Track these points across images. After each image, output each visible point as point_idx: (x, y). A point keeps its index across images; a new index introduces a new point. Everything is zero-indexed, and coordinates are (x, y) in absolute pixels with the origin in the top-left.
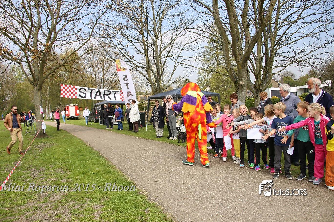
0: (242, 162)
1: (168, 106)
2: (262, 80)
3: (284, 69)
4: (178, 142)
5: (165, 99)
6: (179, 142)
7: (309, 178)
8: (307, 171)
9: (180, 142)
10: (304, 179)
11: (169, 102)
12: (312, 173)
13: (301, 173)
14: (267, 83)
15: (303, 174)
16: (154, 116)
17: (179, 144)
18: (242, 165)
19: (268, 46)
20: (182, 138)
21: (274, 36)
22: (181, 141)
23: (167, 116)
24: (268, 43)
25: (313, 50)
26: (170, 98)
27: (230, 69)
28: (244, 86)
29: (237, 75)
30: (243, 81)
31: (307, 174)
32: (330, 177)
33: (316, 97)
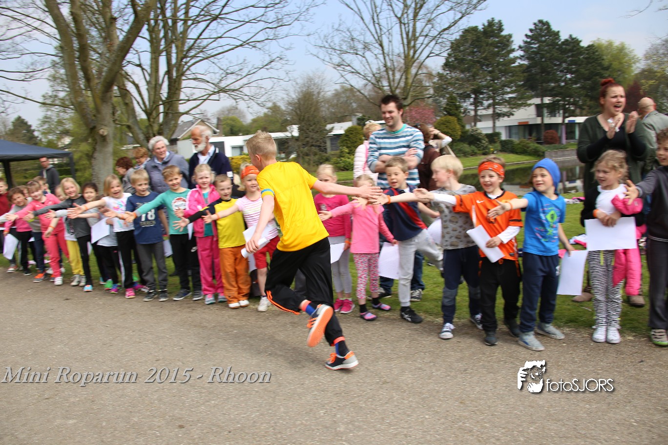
0: (88, 283)
2: (161, 125)
3: (202, 103)
14: (170, 130)
15: (185, 290)
18: (89, 288)
19: (171, 59)
21: (181, 39)
24: (173, 52)
25: (252, 72)
27: (80, 104)
28: (108, 138)
29: (94, 116)
30: (106, 128)
31: (192, 289)
32: (228, 289)
33: (203, 160)
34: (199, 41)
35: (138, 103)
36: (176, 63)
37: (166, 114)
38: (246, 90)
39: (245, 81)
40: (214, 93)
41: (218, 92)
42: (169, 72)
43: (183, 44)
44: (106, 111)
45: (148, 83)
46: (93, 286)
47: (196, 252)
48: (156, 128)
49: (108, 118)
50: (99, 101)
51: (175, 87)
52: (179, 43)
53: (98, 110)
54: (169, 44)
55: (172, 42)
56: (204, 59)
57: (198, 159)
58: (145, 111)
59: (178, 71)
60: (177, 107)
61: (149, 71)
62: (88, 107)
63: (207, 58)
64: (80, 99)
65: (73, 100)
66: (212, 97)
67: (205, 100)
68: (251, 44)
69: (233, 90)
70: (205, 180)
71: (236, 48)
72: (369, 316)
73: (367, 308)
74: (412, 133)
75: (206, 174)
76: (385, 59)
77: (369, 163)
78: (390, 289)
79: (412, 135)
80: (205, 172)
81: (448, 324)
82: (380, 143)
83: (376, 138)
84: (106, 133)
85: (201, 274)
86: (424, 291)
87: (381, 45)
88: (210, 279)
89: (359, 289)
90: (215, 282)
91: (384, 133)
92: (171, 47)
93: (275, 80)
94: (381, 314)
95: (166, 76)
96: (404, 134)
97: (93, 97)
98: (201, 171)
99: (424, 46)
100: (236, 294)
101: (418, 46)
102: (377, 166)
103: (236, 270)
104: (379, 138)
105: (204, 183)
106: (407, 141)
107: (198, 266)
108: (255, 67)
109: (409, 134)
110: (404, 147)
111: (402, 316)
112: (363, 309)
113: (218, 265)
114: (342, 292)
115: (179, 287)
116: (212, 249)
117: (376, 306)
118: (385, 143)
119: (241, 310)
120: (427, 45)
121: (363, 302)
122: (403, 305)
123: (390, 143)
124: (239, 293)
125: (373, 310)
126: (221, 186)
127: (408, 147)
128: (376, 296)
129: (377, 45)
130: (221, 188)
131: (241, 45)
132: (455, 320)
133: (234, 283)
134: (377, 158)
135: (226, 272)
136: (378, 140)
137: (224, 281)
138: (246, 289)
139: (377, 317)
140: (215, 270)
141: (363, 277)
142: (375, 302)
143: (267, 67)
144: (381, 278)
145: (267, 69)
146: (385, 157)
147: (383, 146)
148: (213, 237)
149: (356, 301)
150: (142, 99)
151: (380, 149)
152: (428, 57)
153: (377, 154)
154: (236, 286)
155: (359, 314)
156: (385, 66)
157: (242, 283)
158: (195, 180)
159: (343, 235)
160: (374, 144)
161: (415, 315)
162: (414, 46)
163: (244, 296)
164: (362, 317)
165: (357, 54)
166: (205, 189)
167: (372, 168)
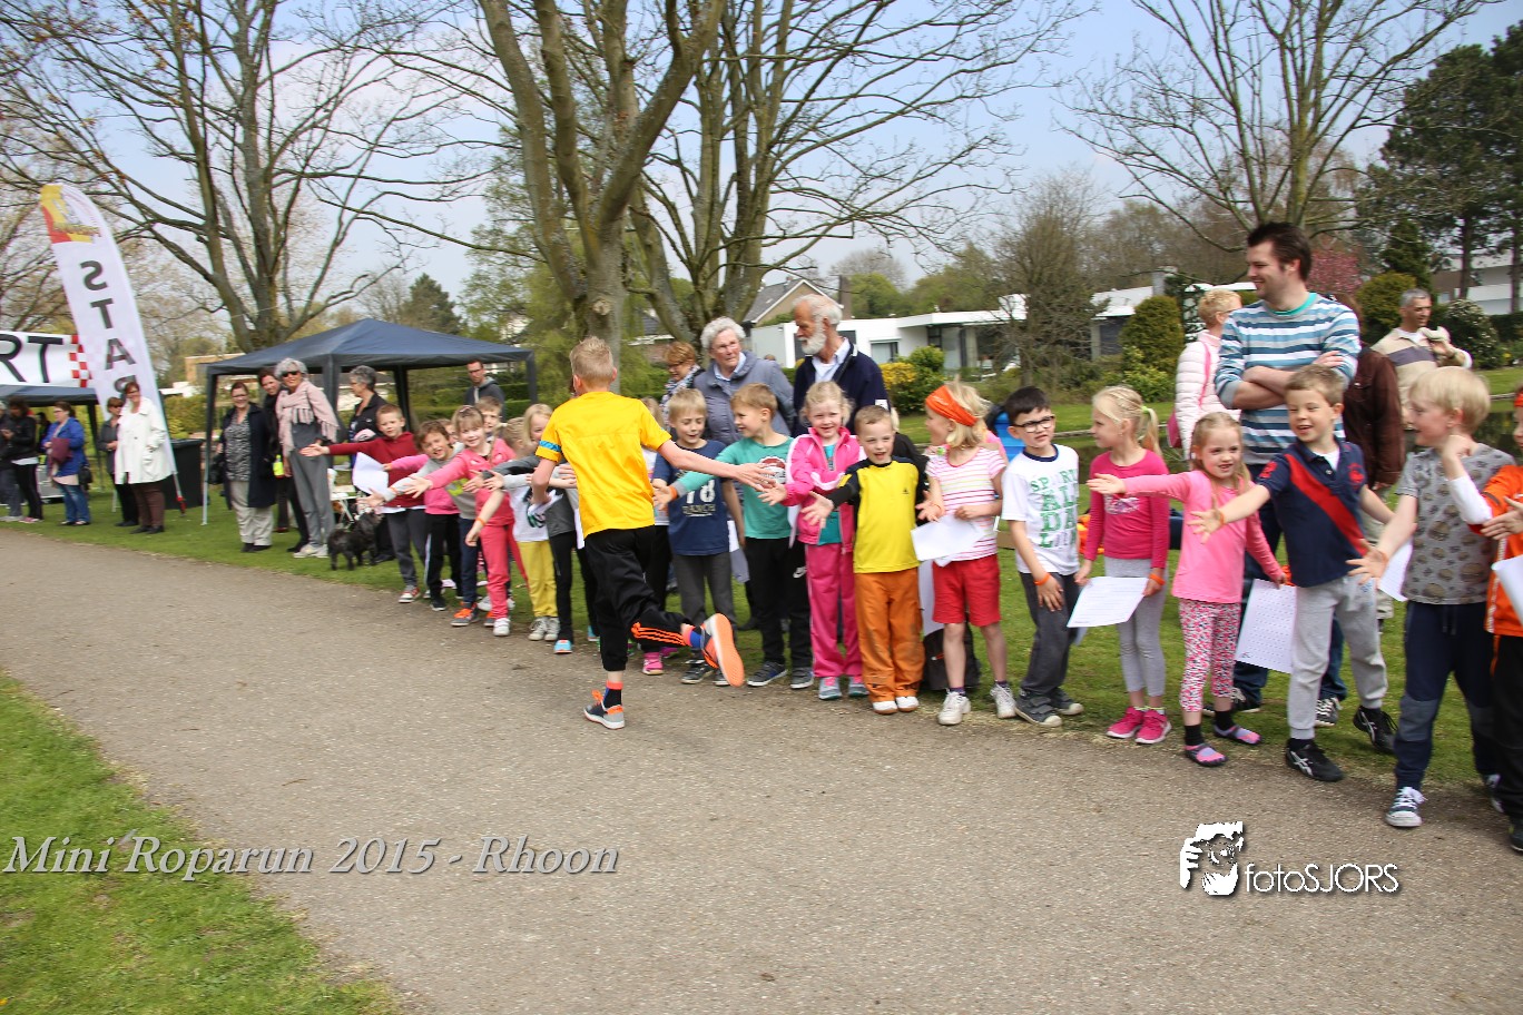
0: (563, 634)
1: (287, 411)
2: (721, 293)
3: (811, 244)
4: (328, 566)
5: (268, 379)
6: (334, 568)
7: (791, 678)
8: (787, 652)
9: (339, 564)
10: (774, 682)
11: (291, 391)
12: (802, 658)
13: (768, 658)
14: (740, 303)
15: (773, 664)
16: (228, 452)
17: (334, 574)
18: (564, 645)
19: (746, 148)
20: (349, 549)
21: (768, 103)
22: (341, 560)
23: (286, 452)
24: (750, 130)
25: (924, 173)
26: (294, 373)
27: (555, 247)
28: (611, 320)
29: (584, 272)
30: (607, 299)
31: (789, 661)
32: (871, 669)
33: (824, 371)
34: (808, 104)
35: (673, 245)
36: (756, 156)
37: (732, 268)
38: (912, 215)
39: (909, 193)
40: (840, 221)
41: (850, 219)
42: (740, 177)
43: (773, 111)
44: (610, 260)
45: (694, 200)
46: (572, 642)
47: (804, 578)
48: (710, 298)
49: (613, 277)
50: (593, 241)
51: (752, 207)
52: (763, 112)
53: (592, 261)
54: (743, 114)
55: (749, 109)
56: (818, 145)
57: (813, 370)
58: (688, 263)
59: (760, 171)
60: (757, 255)
61: (697, 174)
62: (570, 253)
63: (824, 144)
64: (555, 237)
65: (540, 239)
66: (835, 231)
67: (819, 237)
68: (922, 109)
69: (883, 215)
70: (828, 420)
71: (889, 118)
72: (1207, 754)
73: (1203, 734)
74: (1331, 314)
75: (829, 408)
76: (1242, 136)
77: (1220, 384)
78: (1258, 691)
79: (1330, 319)
80: (829, 401)
81: (1407, 791)
82: (1249, 338)
83: (1239, 324)
84: (606, 311)
85: (813, 630)
86: (1344, 702)
87: (1234, 104)
88: (830, 643)
89: (1186, 687)
90: (842, 650)
91: (1261, 314)
92: (747, 121)
93: (980, 192)
94: (1236, 751)
95: (735, 185)
96: (1312, 318)
97: (583, 233)
98: (821, 399)
99: (1342, 101)
100: (890, 681)
101: (1326, 102)
102: (1238, 392)
103: (890, 626)
104: (1247, 325)
105: (826, 428)
106: (1317, 334)
107: (808, 610)
108: (933, 160)
109: (1322, 317)
110: (1309, 347)
111: (1290, 761)
112: (1193, 736)
113: (852, 611)
114: (1143, 692)
115: (762, 655)
116: (837, 576)
117: (1224, 733)
118: (1260, 337)
119: (897, 719)
120: (1349, 100)
121: (1193, 720)
122: (1295, 735)
123: (1275, 338)
124: (897, 680)
125: (1217, 742)
126: (868, 433)
127: (1321, 348)
128: (1224, 707)
129: (1223, 104)
130: (870, 437)
131: (902, 113)
132: (1425, 782)
133: (885, 656)
134: (1241, 374)
135: (866, 629)
136: (1243, 331)
137: (864, 649)
138: (912, 671)
139: (1227, 759)
140: (845, 623)
141: (1198, 659)
142: (1221, 722)
143: (961, 161)
144: (1239, 664)
145: (960, 166)
146: (1259, 373)
147: (1254, 344)
148: (841, 545)
149: (1176, 716)
150: (683, 235)
151: (1248, 351)
152: (1352, 127)
153: (1239, 363)
154: (889, 661)
155: (1181, 747)
156: (1243, 153)
157: (904, 659)
158: (806, 418)
159: (1148, 556)
160: (1236, 339)
161: (1325, 761)
162: (1317, 103)
163: (906, 687)
164: (1190, 756)
165: (1175, 126)
166: (828, 438)
167: (1224, 396)
